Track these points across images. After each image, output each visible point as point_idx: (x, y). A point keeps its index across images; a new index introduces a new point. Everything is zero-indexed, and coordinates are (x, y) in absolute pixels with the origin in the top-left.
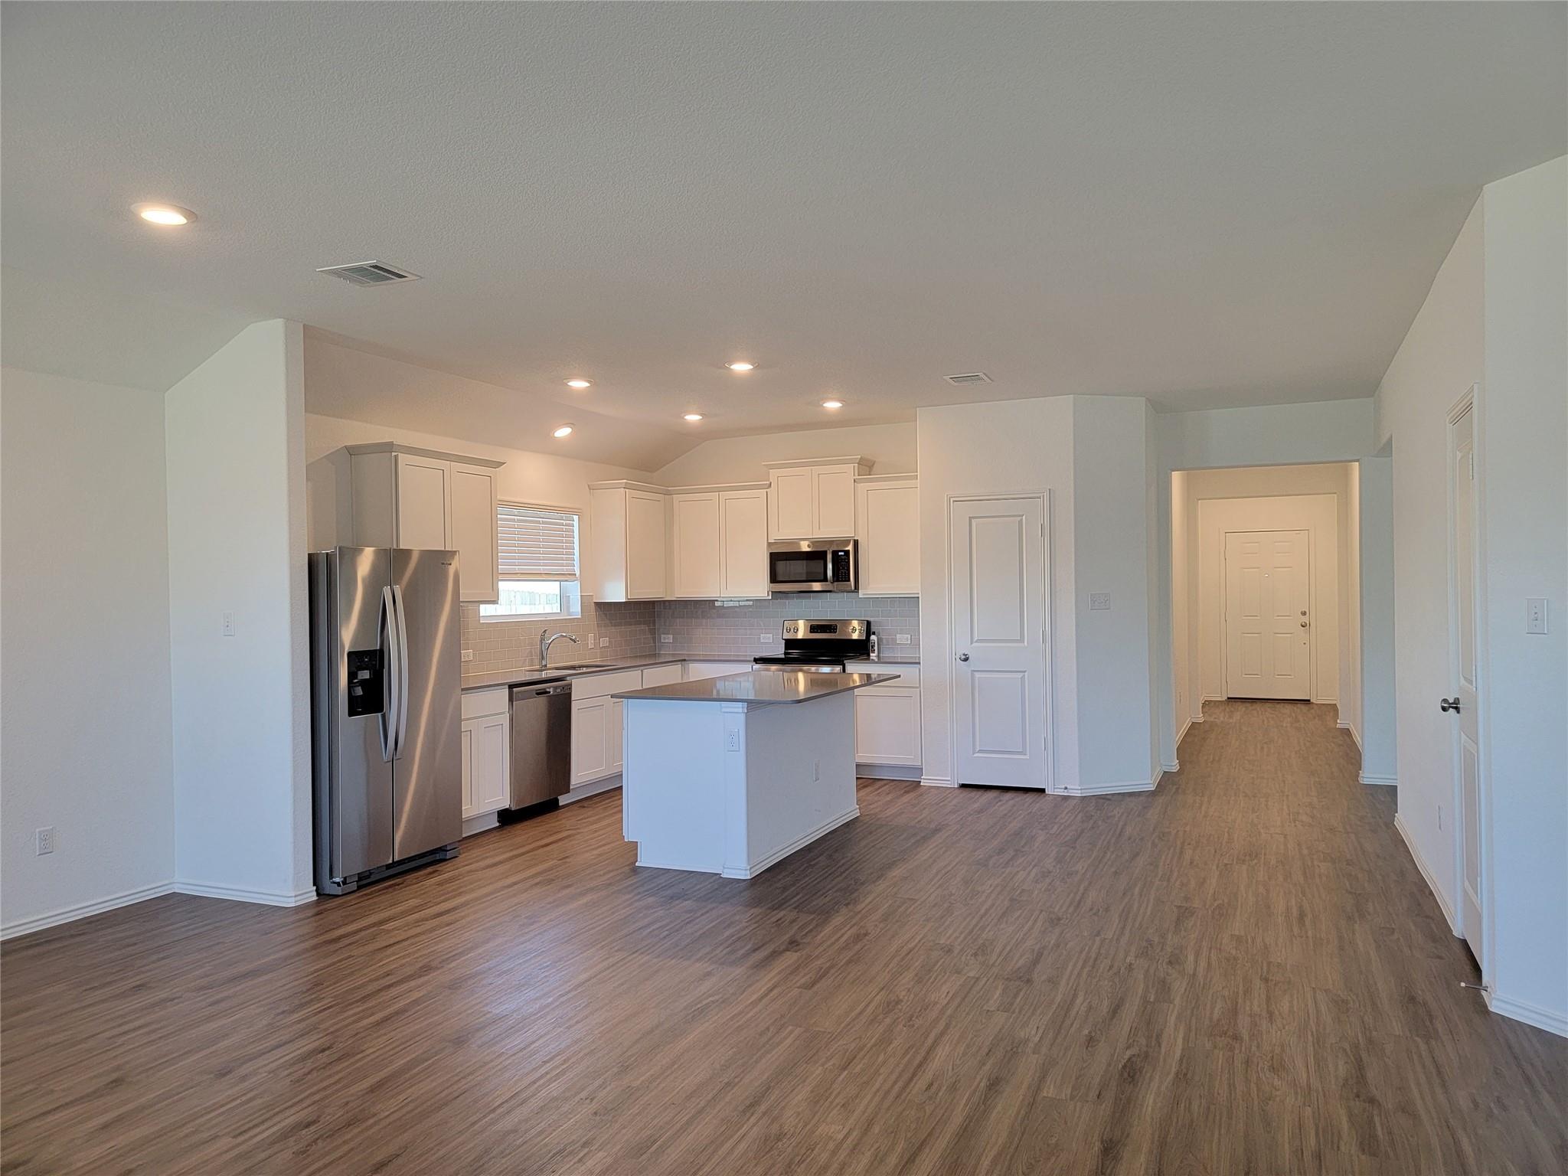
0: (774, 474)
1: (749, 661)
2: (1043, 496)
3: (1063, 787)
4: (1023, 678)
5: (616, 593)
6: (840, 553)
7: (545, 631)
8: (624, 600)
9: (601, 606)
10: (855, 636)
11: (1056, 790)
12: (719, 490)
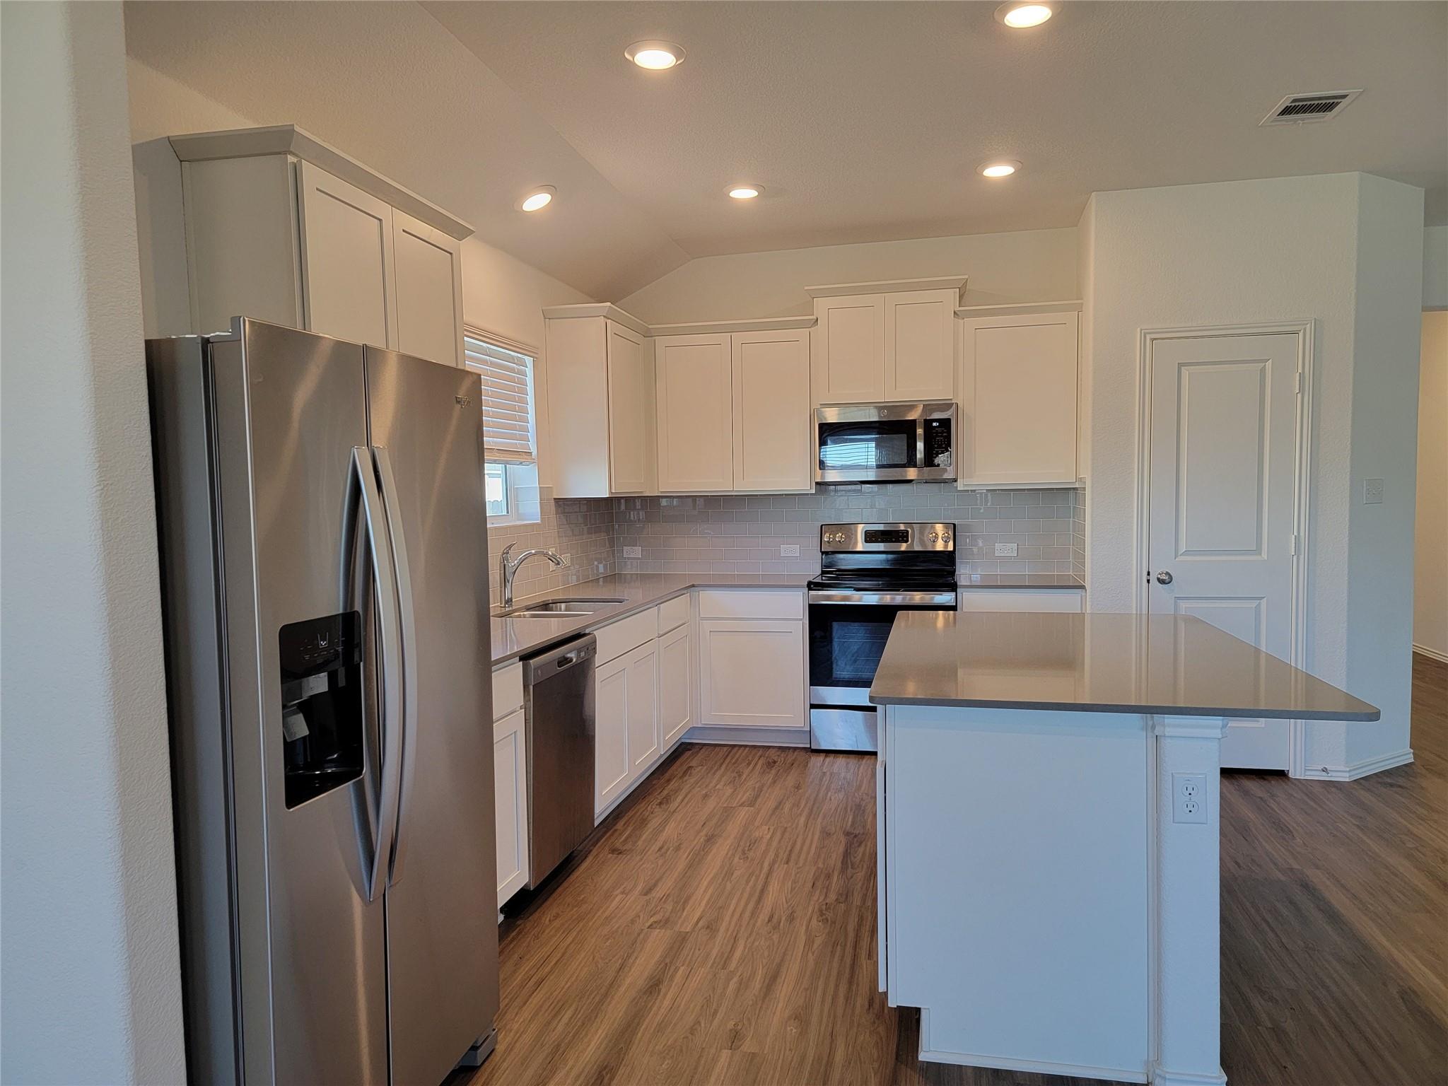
0: (822, 306)
1: (802, 587)
2: (1305, 329)
3: (1320, 768)
4: (1258, 607)
5: (596, 486)
6: (934, 424)
7: (510, 547)
8: (605, 494)
9: (564, 505)
10: (940, 546)
11: (1308, 773)
12: (731, 329)
